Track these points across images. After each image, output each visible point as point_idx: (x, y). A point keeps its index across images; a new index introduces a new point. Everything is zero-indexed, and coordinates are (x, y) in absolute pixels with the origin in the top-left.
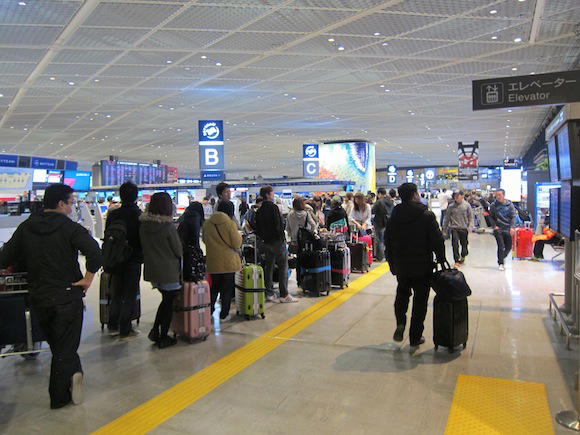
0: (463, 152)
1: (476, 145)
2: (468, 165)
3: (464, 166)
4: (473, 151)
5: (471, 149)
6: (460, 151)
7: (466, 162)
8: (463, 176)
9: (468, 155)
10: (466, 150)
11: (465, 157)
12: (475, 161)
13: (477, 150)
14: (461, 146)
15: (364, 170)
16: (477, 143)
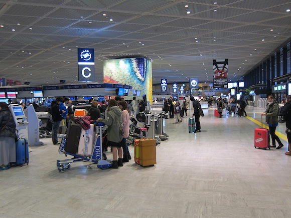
0: (217, 67)
1: (226, 62)
2: (220, 77)
3: (217, 78)
4: (224, 67)
5: (222, 65)
6: (214, 67)
7: (219, 74)
8: (217, 85)
9: (221, 69)
10: (219, 65)
11: (218, 71)
12: (225, 73)
13: (227, 66)
14: (215, 63)
15: (143, 79)
16: (227, 60)
